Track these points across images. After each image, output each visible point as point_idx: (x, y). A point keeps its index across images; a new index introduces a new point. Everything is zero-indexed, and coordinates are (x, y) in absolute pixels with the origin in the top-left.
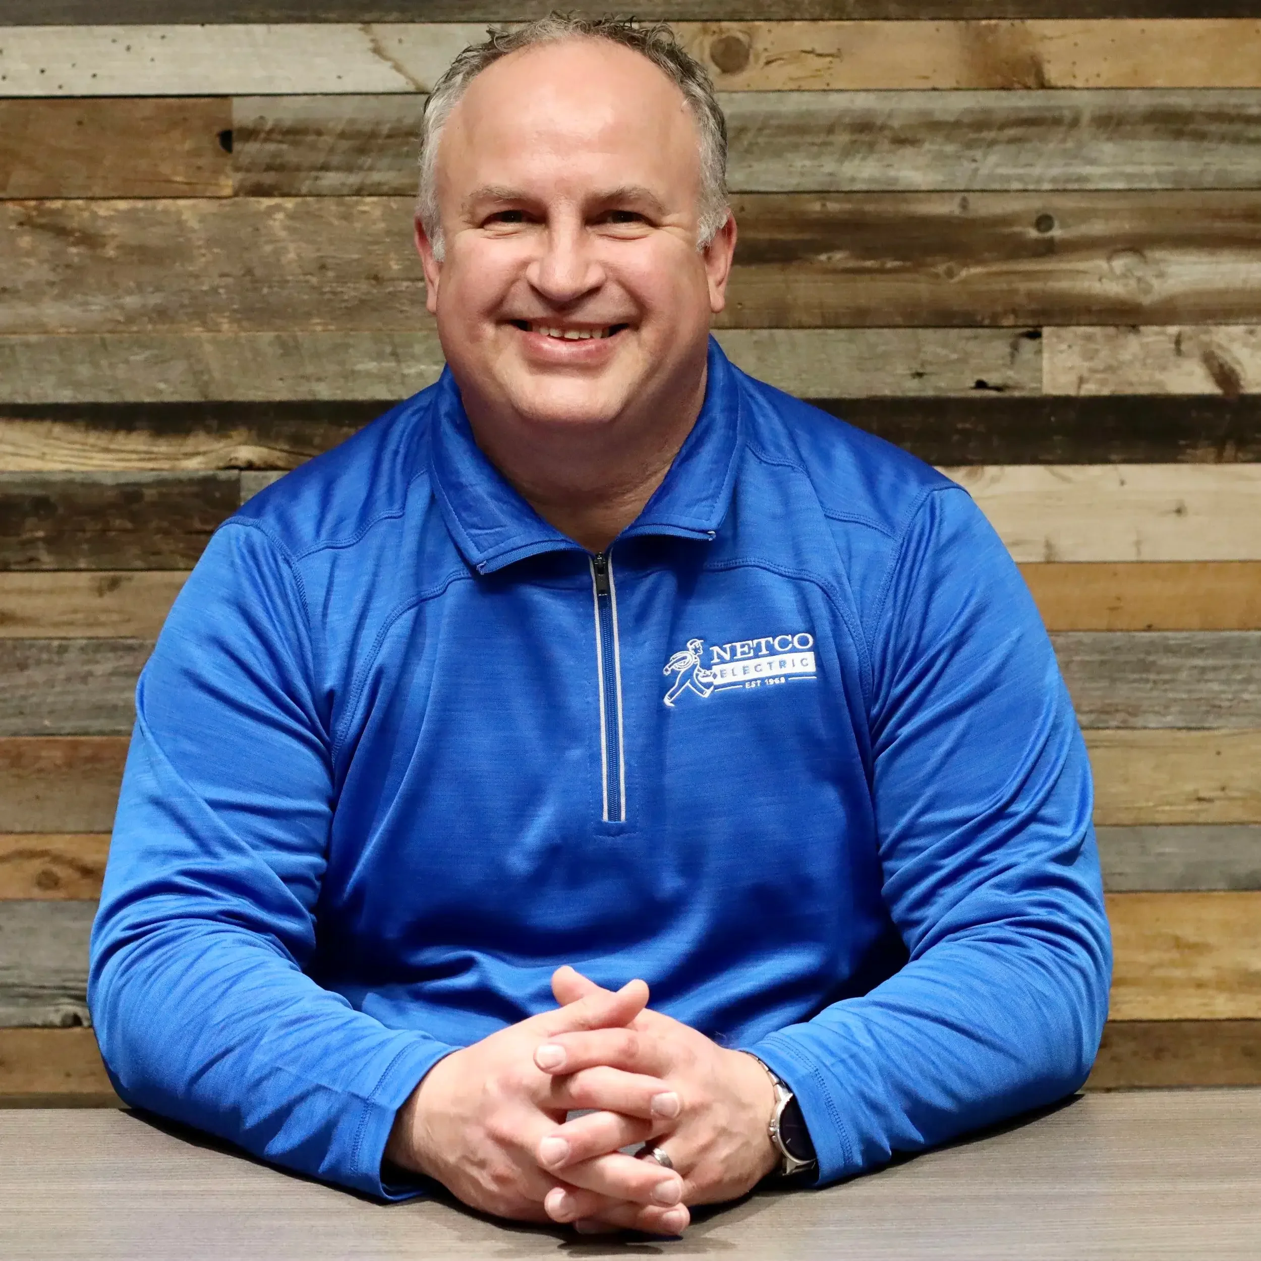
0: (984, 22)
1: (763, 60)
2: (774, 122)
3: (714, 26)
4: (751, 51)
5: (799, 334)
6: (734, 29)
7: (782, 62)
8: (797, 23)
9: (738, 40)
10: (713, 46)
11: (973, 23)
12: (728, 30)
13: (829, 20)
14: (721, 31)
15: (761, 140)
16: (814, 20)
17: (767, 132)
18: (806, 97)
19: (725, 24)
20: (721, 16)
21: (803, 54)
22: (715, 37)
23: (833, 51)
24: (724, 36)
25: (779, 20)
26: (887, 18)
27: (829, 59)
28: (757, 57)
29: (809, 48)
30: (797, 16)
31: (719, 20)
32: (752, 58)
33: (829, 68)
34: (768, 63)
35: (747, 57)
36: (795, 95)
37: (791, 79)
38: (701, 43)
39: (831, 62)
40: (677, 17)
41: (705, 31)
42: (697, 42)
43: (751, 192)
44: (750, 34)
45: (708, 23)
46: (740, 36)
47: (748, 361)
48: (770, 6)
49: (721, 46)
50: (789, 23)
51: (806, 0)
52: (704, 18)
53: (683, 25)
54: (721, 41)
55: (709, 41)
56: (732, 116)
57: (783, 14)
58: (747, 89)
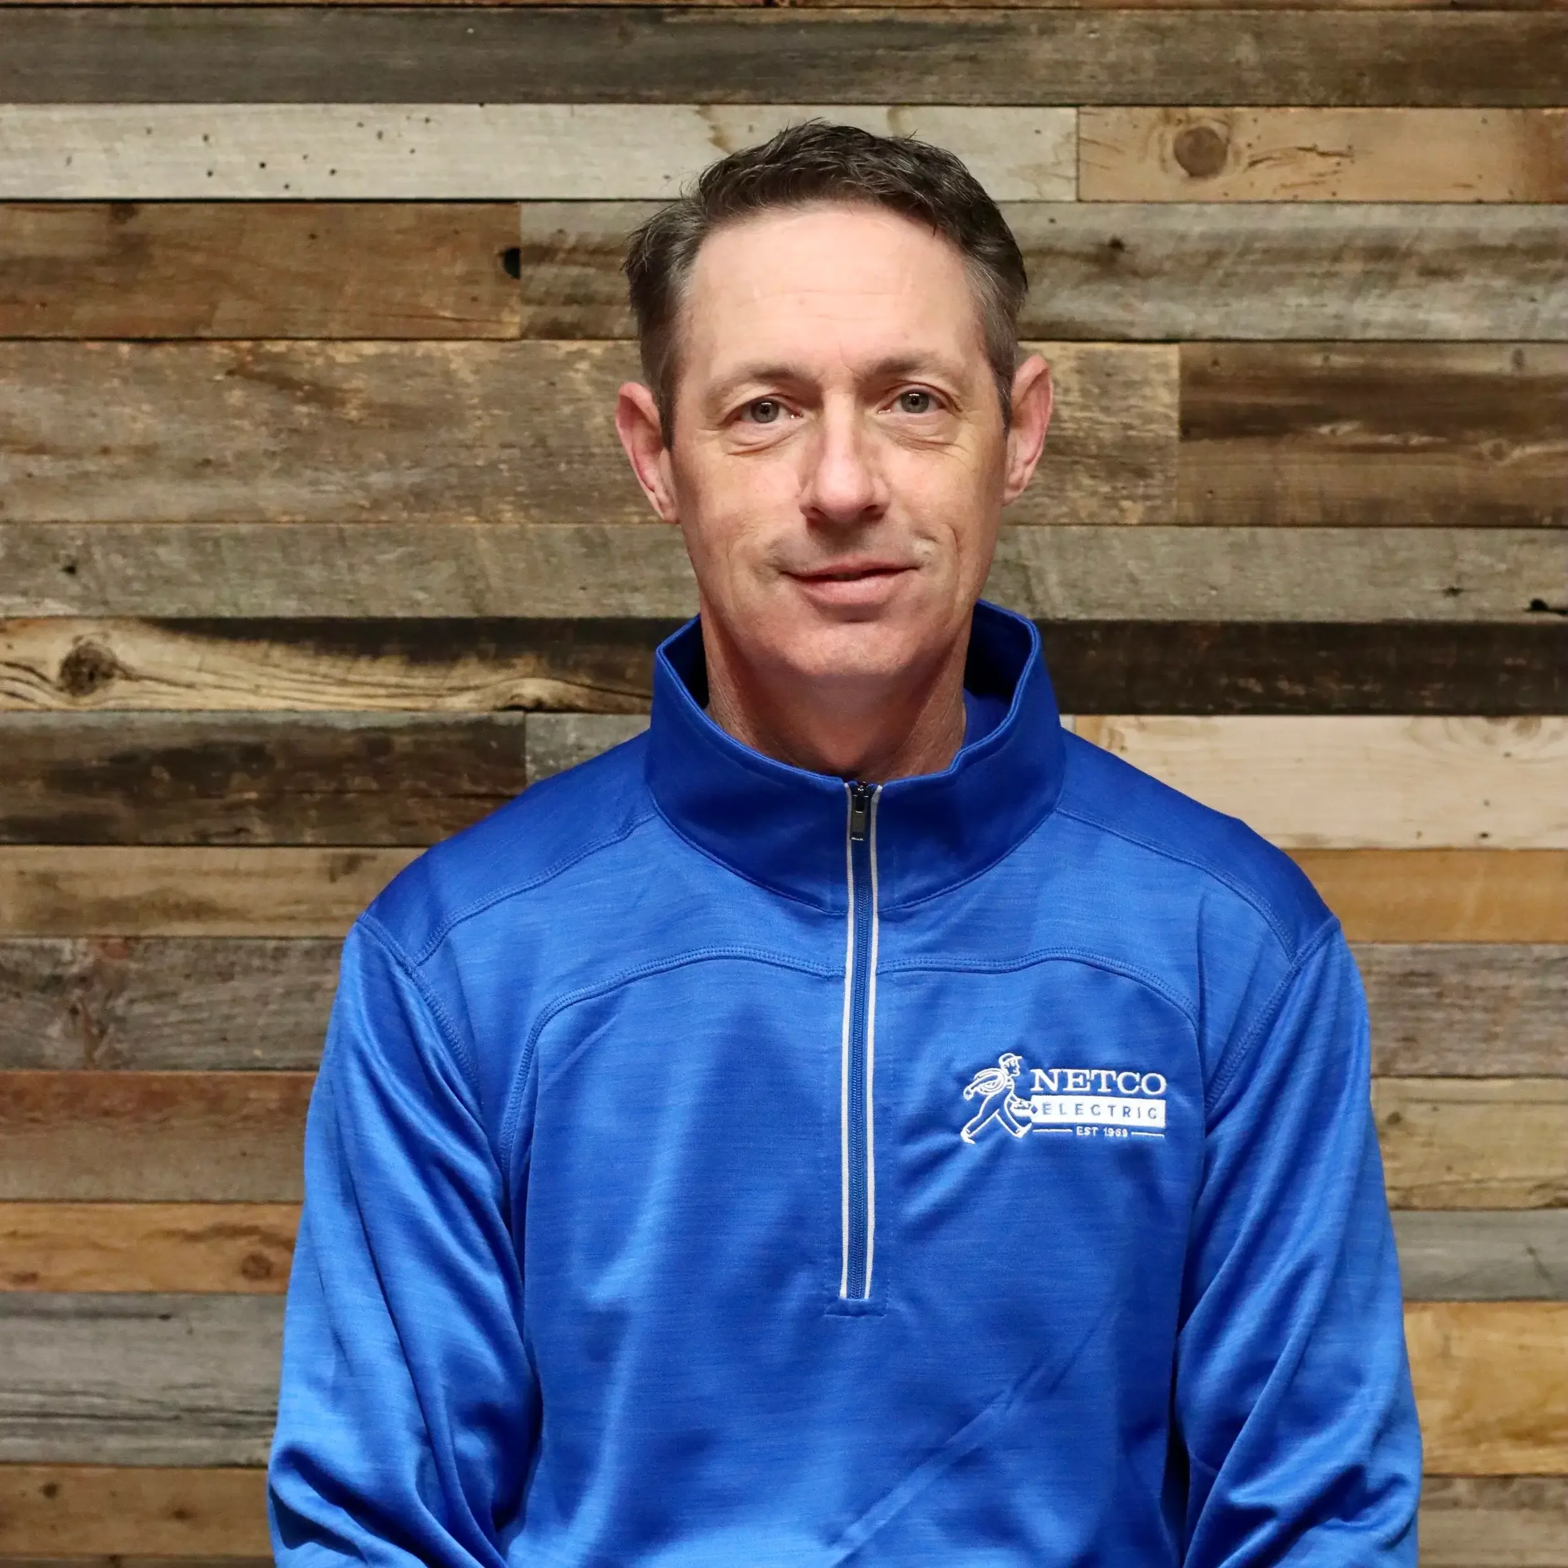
0: (1548, 112)
1: (1245, 161)
2: (1258, 245)
3: (1179, 113)
4: (1230, 148)
5: (1290, 535)
6: (1206, 117)
7: (1271, 162)
8: (1292, 110)
9: (1212, 134)
10: (1178, 141)
11: (1533, 112)
12: (1199, 119)
13: (1336, 106)
14: (1189, 120)
15: (1242, 269)
16: (1316, 106)
17: (1252, 258)
18: (1305, 210)
19: (1194, 111)
20: (1189, 99)
21: (1302, 153)
22: (1181, 128)
23: (1342, 148)
24: (1193, 126)
25: (1269, 106)
26: (1415, 105)
27: (1336, 159)
28: (1238, 154)
29: (1309, 145)
30: (1293, 100)
31: (1187, 105)
32: (1230, 157)
33: (1336, 172)
34: (1253, 164)
35: (1224, 154)
36: (1288, 208)
37: (1284, 186)
38: (1161, 136)
39: (1338, 164)
40: (1129, 100)
41: (1167, 119)
42: (1156, 134)
43: (1228, 340)
44: (1228, 123)
45: (1172, 110)
46: (1215, 127)
47: (1221, 571)
48: (1256, 86)
49: (1189, 141)
50: (1282, 110)
51: (1304, 77)
52: (1167, 100)
53: (1136, 111)
54: (1189, 133)
55: (1171, 134)
56: (1203, 237)
57: (1274, 97)
58: (1223, 199)
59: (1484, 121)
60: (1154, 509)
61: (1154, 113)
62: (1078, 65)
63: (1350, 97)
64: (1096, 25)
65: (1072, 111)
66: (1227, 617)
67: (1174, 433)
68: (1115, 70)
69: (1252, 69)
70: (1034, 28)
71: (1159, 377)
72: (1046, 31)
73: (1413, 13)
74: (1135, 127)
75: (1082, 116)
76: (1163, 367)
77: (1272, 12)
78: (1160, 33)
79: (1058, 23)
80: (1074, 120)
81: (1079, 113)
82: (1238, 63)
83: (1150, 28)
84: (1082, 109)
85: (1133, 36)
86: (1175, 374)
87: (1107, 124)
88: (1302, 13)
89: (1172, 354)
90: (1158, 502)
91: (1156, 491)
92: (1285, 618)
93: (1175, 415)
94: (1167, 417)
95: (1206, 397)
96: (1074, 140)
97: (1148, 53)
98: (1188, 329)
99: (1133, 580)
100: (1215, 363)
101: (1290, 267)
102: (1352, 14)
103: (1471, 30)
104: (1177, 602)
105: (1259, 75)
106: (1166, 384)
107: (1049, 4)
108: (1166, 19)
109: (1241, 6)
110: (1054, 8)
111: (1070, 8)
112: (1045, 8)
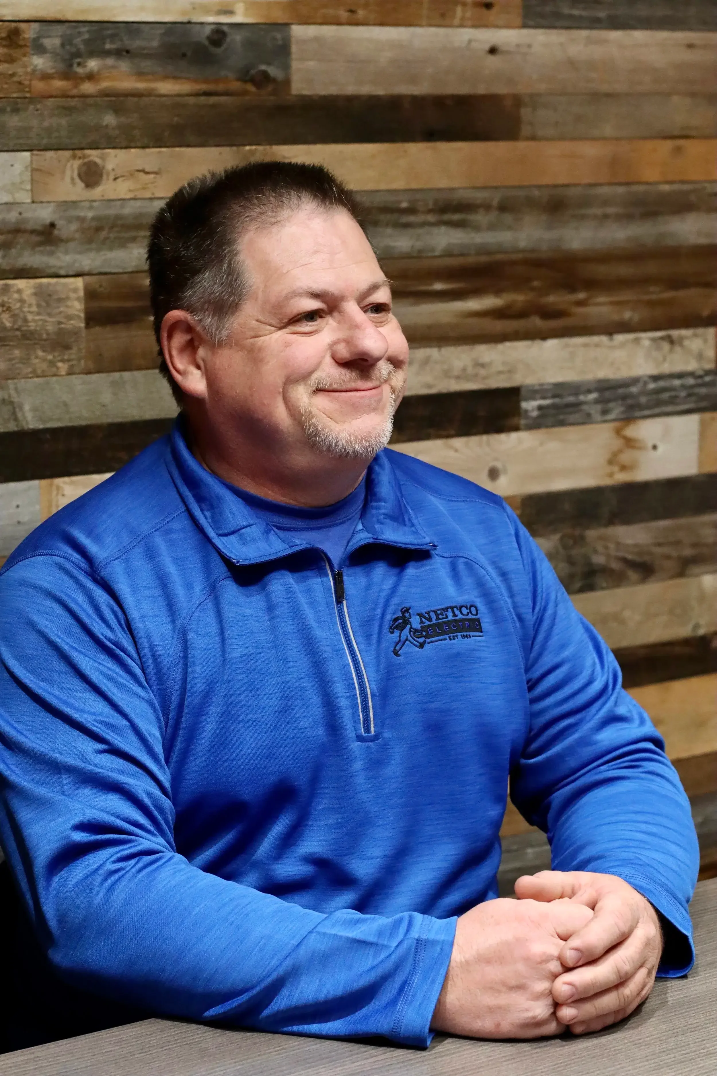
0: (248, 148)
1: (112, 177)
2: (119, 222)
3: (79, 153)
4: (104, 171)
5: (138, 374)
6: (94, 155)
7: (123, 178)
8: (133, 150)
9: (95, 164)
10: (79, 168)
11: (242, 148)
12: (89, 156)
13: (153, 147)
14: (84, 157)
15: (112, 235)
16: (143, 147)
17: (116, 229)
18: (138, 203)
19: (87, 152)
20: (82, 146)
21: (136, 173)
22: (80, 162)
23: (156, 169)
24: (86, 160)
25: (121, 148)
26: (188, 146)
27: (152, 176)
28: (108, 175)
29: (140, 168)
30: (133, 145)
31: (83, 149)
32: (105, 177)
33: (152, 183)
34: (115, 179)
35: (101, 175)
36: (132, 202)
37: (130, 191)
38: (72, 166)
39: (155, 178)
40: (56, 147)
41: (74, 157)
42: (69, 165)
43: (106, 274)
44: (103, 158)
45: (77, 152)
46: (98, 161)
47: (106, 397)
48: (116, 138)
49: (84, 169)
50: (128, 150)
51: (137, 133)
52: (73, 147)
53: (60, 152)
54: (84, 164)
55: (77, 163)
56: (93, 219)
57: (124, 144)
58: (102, 198)
59: (220, 153)
60: (72, 366)
61: (68, 154)
62: (31, 128)
63: (159, 142)
64: (39, 106)
65: (27, 154)
66: (110, 420)
67: (83, 325)
68: (49, 131)
69: (113, 129)
70: (8, 109)
71: (73, 295)
72: (16, 110)
73: (187, 98)
74: (59, 161)
75: (34, 157)
76: (75, 290)
77: (122, 99)
78: (68, 110)
79: (19, 106)
80: (29, 159)
81: (32, 155)
82: (107, 126)
83: (64, 108)
84: (35, 152)
85: (56, 112)
86: (81, 293)
87: (45, 160)
88: (136, 99)
89: (79, 283)
90: (74, 362)
91: (73, 357)
92: (137, 418)
93: (82, 315)
94: (79, 317)
95: (96, 304)
96: (29, 169)
97: (64, 122)
98: (87, 269)
99: (66, 405)
100: (101, 286)
101: (133, 234)
102: (158, 99)
103: (214, 106)
104: (87, 415)
105: (117, 132)
106: (78, 299)
107: (15, 95)
108: (73, 103)
109: (107, 95)
110: (17, 98)
111: (25, 98)
112: (13, 98)
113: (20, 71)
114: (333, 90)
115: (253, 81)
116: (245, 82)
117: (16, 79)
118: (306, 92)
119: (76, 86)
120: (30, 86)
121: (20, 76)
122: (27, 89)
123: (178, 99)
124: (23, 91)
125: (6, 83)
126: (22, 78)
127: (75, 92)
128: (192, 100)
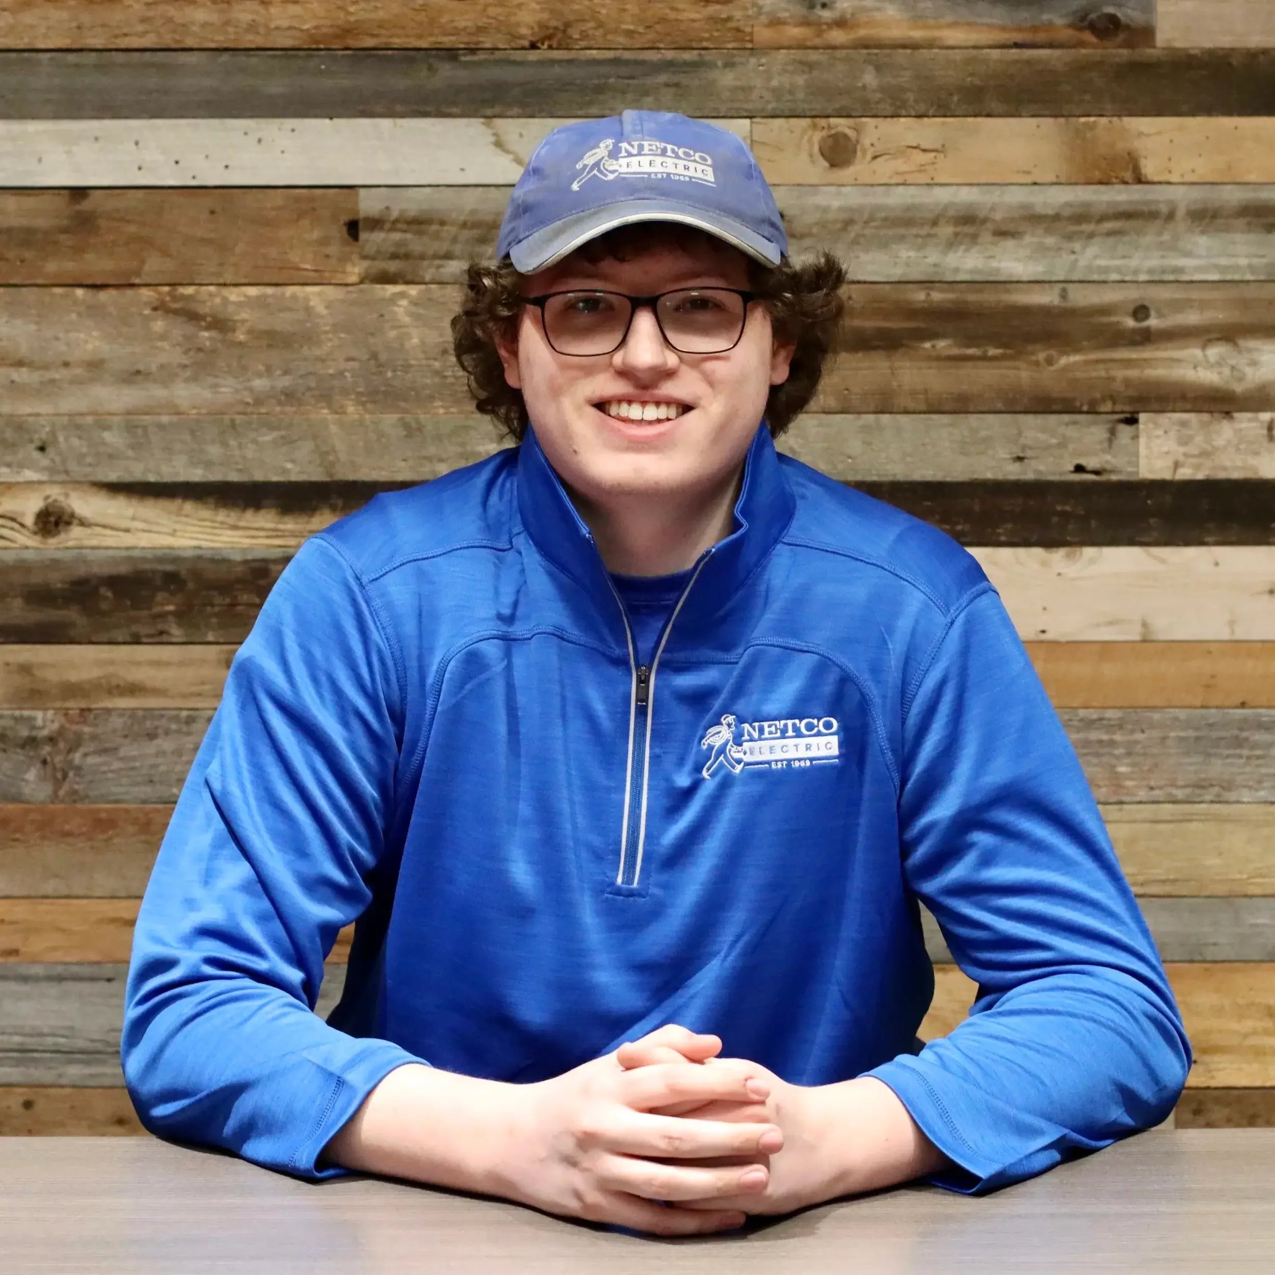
0: (1083, 120)
1: (869, 156)
2: (881, 214)
3: (823, 122)
4: (859, 147)
5: (903, 419)
6: (841, 124)
7: (887, 157)
8: (903, 120)
9: (845, 136)
10: (823, 140)
11: (1073, 120)
12: (836, 126)
13: (934, 116)
14: (829, 127)
15: (867, 232)
16: (919, 117)
17: (873, 224)
18: (912, 190)
19: (833, 121)
20: (829, 113)
21: (909, 150)
22: (824, 133)
23: (938, 146)
24: (833, 132)
25: (886, 117)
26: (989, 115)
27: (933, 155)
28: (864, 152)
29: (914, 145)
30: (904, 113)
31: (828, 117)
32: (859, 153)
33: (934, 163)
34: (875, 158)
35: (855, 152)
36: (901, 188)
37: (897, 173)
38: (810, 141)
39: (935, 157)
40: (787, 113)
41: (814, 127)
42: (806, 138)
43: (859, 282)
44: (858, 129)
45: (817, 120)
46: (849, 132)
47: (855, 446)
48: (877, 103)
49: (829, 142)
50: (895, 119)
51: (911, 96)
52: (814, 113)
53: (793, 121)
54: (830, 136)
55: (817, 136)
56: (841, 209)
57: (889, 110)
58: (854, 182)
61: (805, 122)
62: (751, 89)
63: (944, 110)
64: (764, 60)
65: (747, 122)
66: (859, 478)
68: (777, 93)
69: (874, 91)
70: (720, 63)
72: (729, 65)
73: (988, 50)
74: (792, 132)
75: (754, 125)
77: (888, 51)
78: (809, 66)
79: (736, 59)
80: (748, 128)
81: (752, 123)
82: (864, 87)
83: (801, 63)
84: (755, 120)
85: (790, 68)
87: (772, 130)
88: (909, 51)
92: (901, 477)
97: (800, 80)
101: (902, 231)
102: (944, 51)
103: (1028, 62)
105: (878, 95)
107: (730, 46)
108: (813, 56)
109: (866, 47)
110: (734, 49)
111: (745, 49)
112: (728, 49)
113: (738, 14)
114: (1225, 41)
115: (1092, 27)
116: (1081, 29)
117: (730, 25)
118: (1179, 44)
119: (819, 34)
120: (751, 34)
121: (739, 20)
122: (748, 38)
123: (974, 52)
124: (743, 40)
125: (718, 30)
126: (742, 23)
127: (817, 41)
128: (995, 54)
